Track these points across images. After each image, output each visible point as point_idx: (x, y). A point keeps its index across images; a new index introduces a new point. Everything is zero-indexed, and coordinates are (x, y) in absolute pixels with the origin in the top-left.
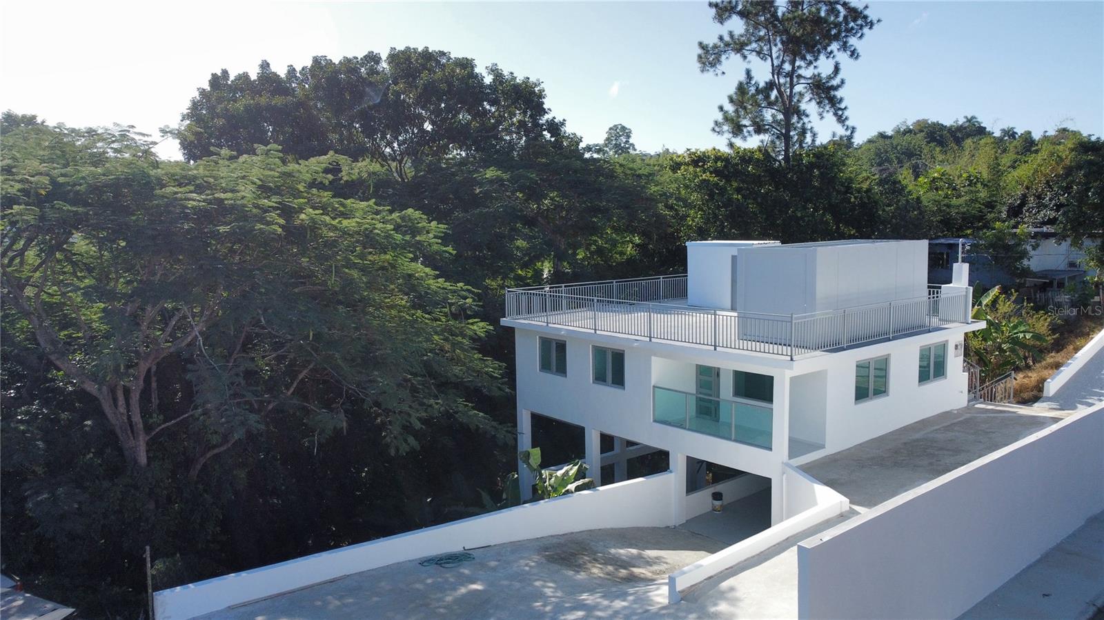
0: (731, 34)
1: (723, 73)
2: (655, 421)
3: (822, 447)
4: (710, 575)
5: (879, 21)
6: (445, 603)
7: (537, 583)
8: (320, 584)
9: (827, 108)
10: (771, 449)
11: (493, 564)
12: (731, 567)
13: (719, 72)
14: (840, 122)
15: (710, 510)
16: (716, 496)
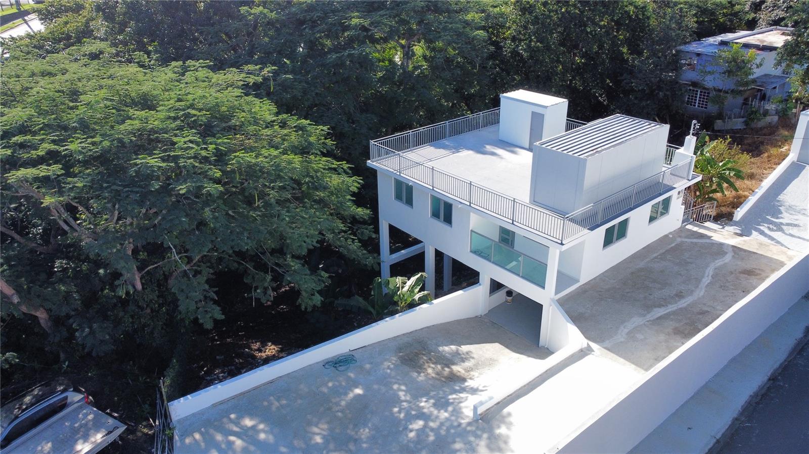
2: (471, 251)
3: (578, 281)
4: (498, 401)
6: (341, 408)
7: (395, 387)
8: (264, 384)
10: (544, 288)
11: (368, 366)
12: (511, 395)
15: (504, 301)
16: (509, 293)
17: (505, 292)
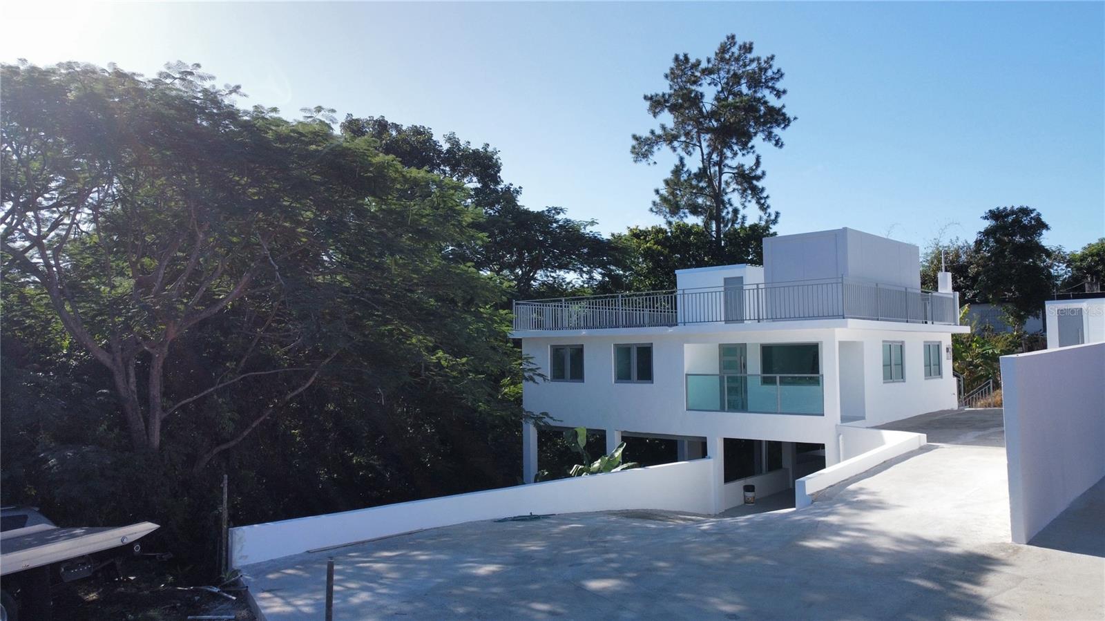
0: (663, 127)
1: (655, 163)
2: (689, 410)
3: (863, 418)
5: (795, 118)
9: (749, 198)
10: (823, 415)
13: (651, 162)
14: (763, 210)
15: (743, 503)
16: (748, 488)
17: (742, 486)
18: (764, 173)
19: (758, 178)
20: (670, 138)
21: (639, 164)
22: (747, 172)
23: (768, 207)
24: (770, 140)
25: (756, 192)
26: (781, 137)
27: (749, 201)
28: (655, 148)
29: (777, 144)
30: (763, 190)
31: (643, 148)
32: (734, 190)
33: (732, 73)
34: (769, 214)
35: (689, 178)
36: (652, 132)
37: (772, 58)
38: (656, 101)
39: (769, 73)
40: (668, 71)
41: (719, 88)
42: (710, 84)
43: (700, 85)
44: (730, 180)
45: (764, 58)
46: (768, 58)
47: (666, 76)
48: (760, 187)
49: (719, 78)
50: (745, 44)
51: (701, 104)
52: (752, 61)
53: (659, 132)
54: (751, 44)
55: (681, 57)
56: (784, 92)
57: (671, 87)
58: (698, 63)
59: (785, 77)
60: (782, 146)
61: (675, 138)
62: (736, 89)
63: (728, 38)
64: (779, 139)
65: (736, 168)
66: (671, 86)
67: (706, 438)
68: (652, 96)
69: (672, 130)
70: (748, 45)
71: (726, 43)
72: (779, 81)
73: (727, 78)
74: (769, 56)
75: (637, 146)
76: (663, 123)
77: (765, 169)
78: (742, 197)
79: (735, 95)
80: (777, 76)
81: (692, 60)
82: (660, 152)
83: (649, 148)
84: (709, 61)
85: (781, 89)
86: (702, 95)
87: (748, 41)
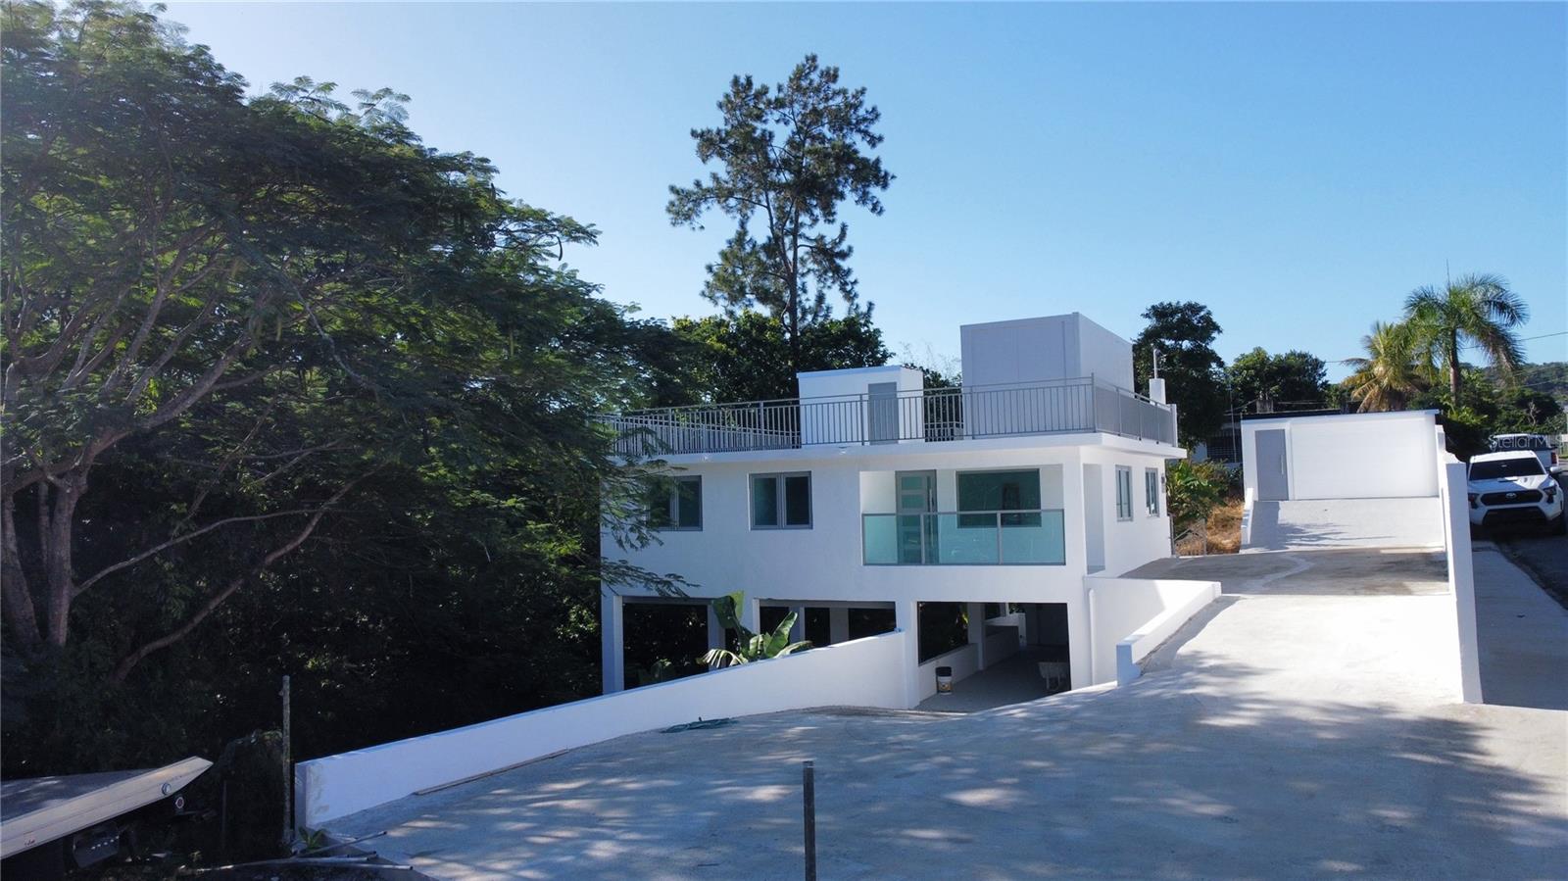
0: (715, 177)
1: (702, 227)
2: (865, 564)
5: (895, 176)
9: (829, 282)
10: (1065, 564)
13: (697, 226)
14: (849, 300)
15: (935, 692)
16: (942, 672)
17: (934, 669)
18: (850, 249)
19: (844, 255)
20: (722, 193)
21: (678, 228)
22: (828, 247)
23: (856, 295)
24: (864, 203)
25: (840, 275)
26: (880, 200)
27: (829, 287)
28: (703, 207)
29: (874, 209)
30: (849, 272)
31: (685, 205)
32: (809, 271)
33: (810, 107)
34: (857, 306)
35: (754, 252)
36: (698, 184)
37: (863, 91)
38: (708, 140)
39: (861, 112)
40: (722, 99)
41: (792, 126)
42: (778, 121)
43: (765, 122)
44: (806, 257)
45: (851, 92)
46: (857, 92)
47: (720, 106)
48: (846, 268)
49: (793, 113)
50: (828, 69)
51: (769, 148)
52: (836, 93)
53: (708, 183)
54: (836, 70)
55: (743, 80)
56: (880, 139)
57: (727, 121)
58: (765, 90)
59: (882, 118)
60: (881, 212)
61: (730, 194)
62: (815, 131)
63: (807, 59)
64: (877, 202)
65: (815, 240)
66: (726, 119)
67: (894, 603)
68: (703, 133)
69: (727, 183)
70: (832, 72)
71: (804, 66)
72: (873, 123)
73: (803, 115)
74: (859, 89)
75: (677, 203)
76: (714, 171)
77: (852, 244)
78: (819, 281)
79: (813, 138)
80: (869, 117)
81: (756, 86)
82: (710, 212)
83: (694, 206)
84: (780, 89)
85: (877, 135)
86: (771, 135)
87: (832, 66)
